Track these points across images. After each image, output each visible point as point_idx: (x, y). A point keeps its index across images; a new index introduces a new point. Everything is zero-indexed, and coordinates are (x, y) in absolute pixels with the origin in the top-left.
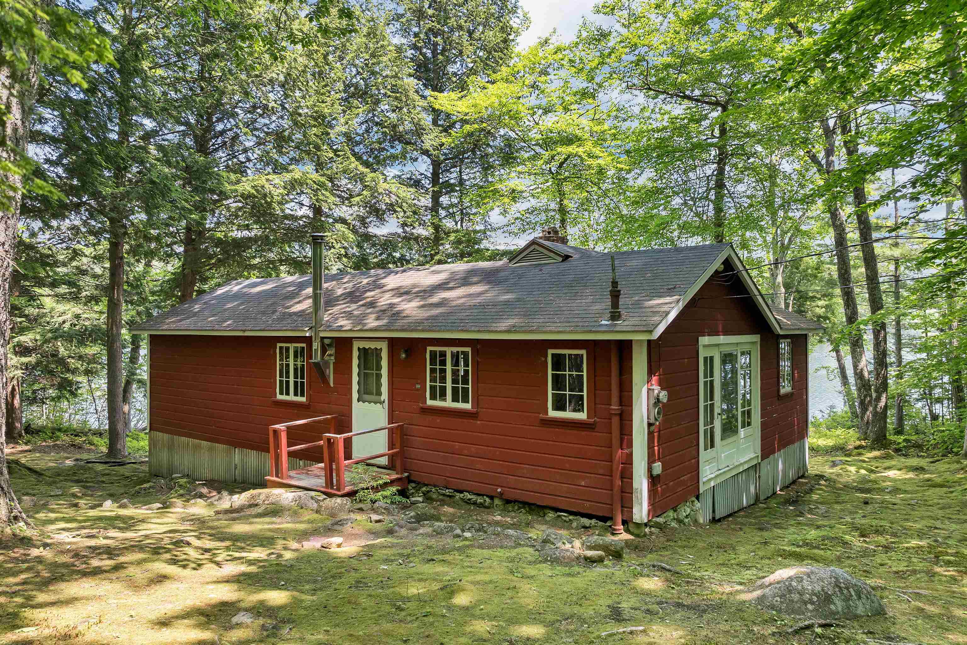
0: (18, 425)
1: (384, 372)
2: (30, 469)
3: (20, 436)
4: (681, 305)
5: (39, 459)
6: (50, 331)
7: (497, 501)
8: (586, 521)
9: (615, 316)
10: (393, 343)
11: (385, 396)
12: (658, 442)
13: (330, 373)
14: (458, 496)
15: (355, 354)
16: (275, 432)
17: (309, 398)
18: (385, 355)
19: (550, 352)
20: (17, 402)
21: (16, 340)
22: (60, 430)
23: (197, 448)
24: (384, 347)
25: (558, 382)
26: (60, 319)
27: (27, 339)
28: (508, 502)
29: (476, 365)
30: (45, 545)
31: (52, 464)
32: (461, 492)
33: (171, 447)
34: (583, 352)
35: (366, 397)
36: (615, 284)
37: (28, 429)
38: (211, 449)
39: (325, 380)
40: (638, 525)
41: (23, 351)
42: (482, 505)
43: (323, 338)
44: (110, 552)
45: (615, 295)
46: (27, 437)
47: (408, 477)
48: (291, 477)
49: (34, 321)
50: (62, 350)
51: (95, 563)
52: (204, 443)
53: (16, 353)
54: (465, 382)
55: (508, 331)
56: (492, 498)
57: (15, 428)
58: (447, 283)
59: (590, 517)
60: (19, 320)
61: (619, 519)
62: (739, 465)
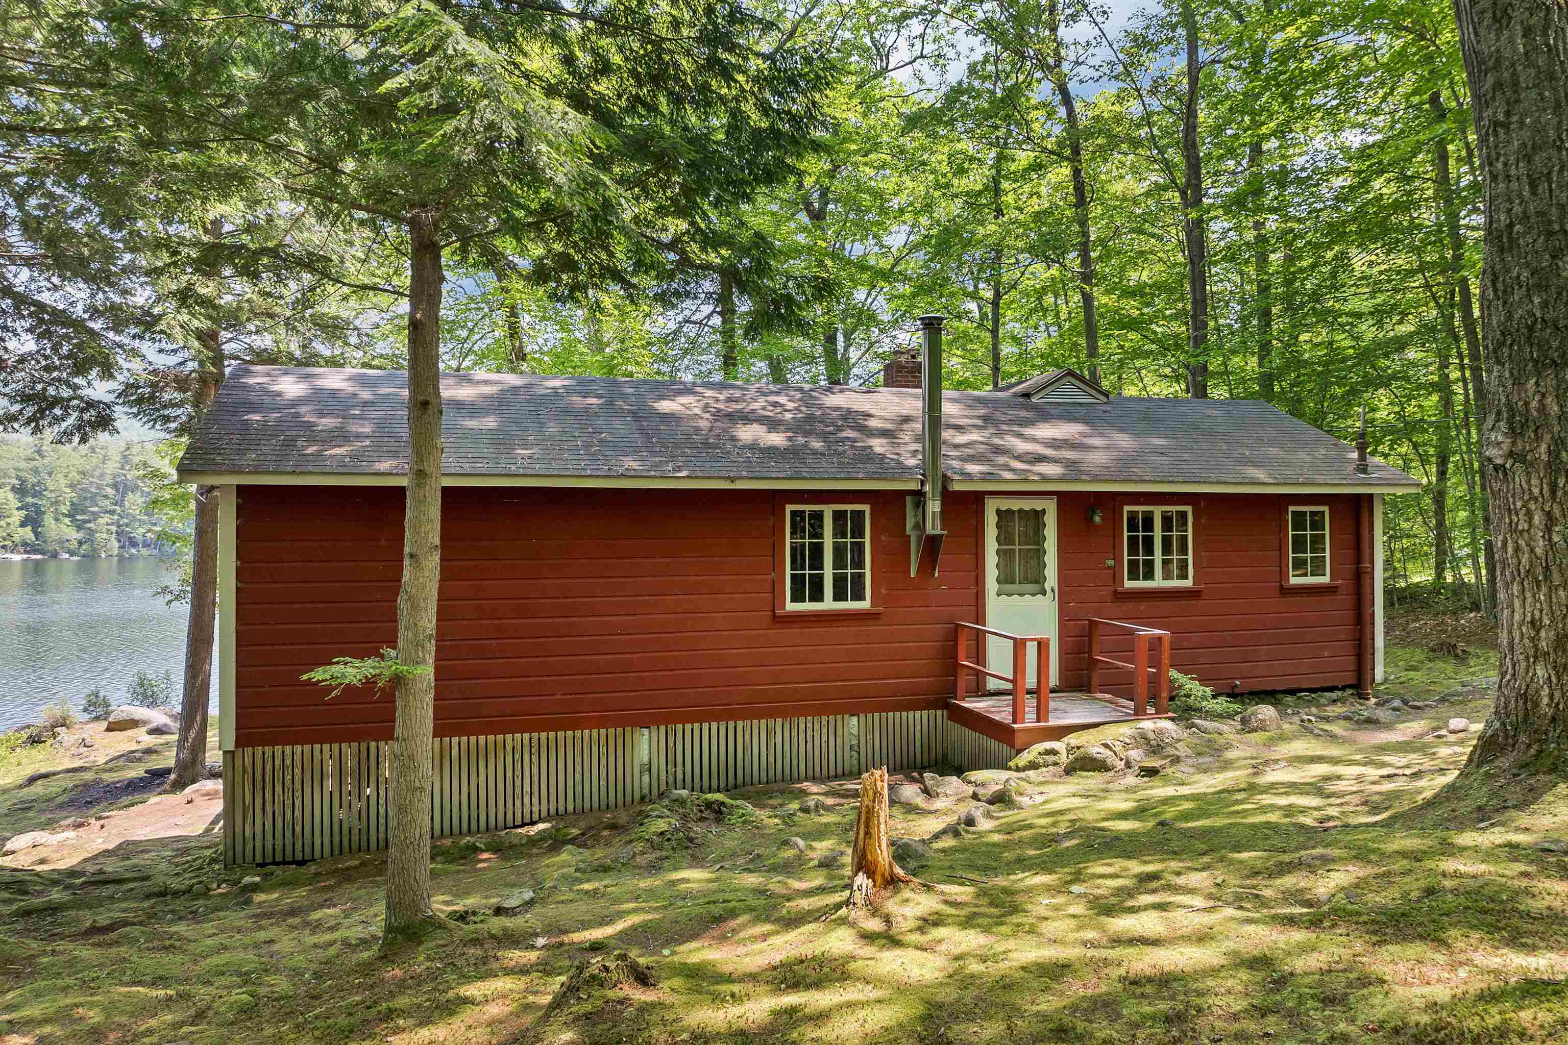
1: (1051, 546)
9: (1362, 468)
10: (1066, 501)
11: (1052, 582)
15: (991, 519)
17: (881, 602)
18: (1051, 519)
19: (1291, 508)
24: (1050, 507)
25: (1299, 543)
29: (1200, 529)
34: (1324, 508)
35: (1008, 587)
54: (1183, 550)
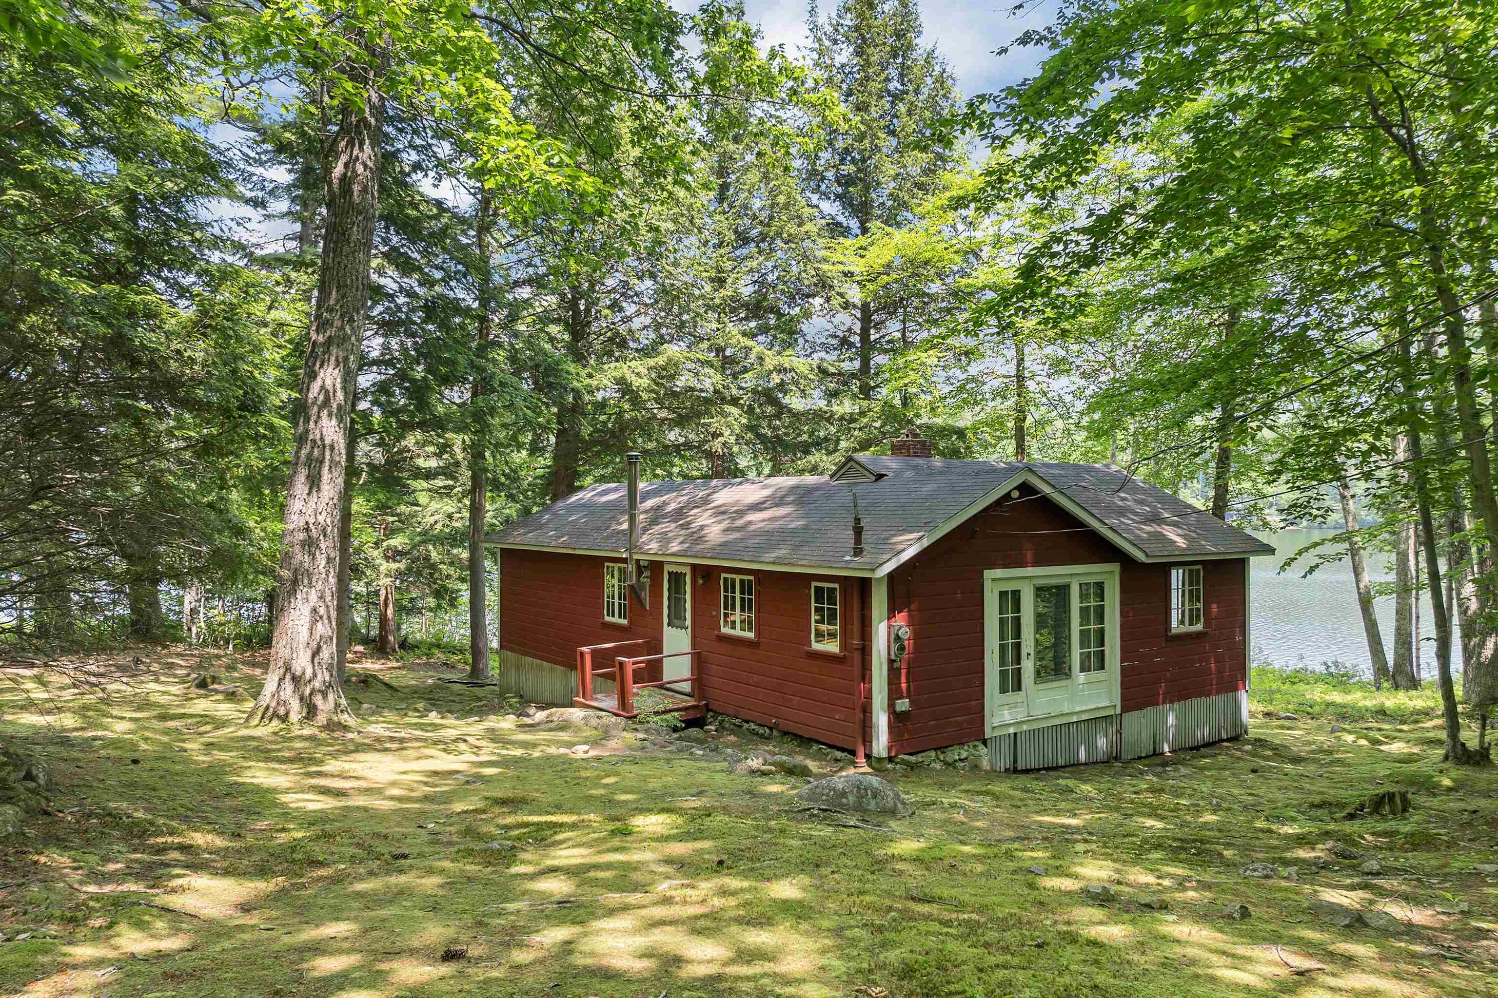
0: (391, 638)
1: (688, 597)
2: (386, 684)
3: (394, 650)
4: (926, 543)
5: (404, 676)
6: (420, 534)
7: (775, 733)
8: (838, 754)
9: (858, 552)
10: (695, 569)
11: (688, 623)
12: (907, 678)
13: (646, 596)
14: (746, 725)
15: (666, 577)
16: (582, 654)
17: (630, 621)
18: (688, 579)
19: (814, 584)
20: (390, 612)
21: (385, 544)
22: (438, 646)
23: (540, 668)
24: (687, 571)
25: (819, 615)
26: (432, 520)
27: (397, 541)
28: (785, 733)
29: (759, 595)
30: (359, 732)
31: (413, 682)
32: (747, 722)
33: (518, 667)
34: (836, 586)
35: (674, 622)
36: (858, 520)
37: (404, 645)
38: (552, 671)
39: (642, 605)
40: (880, 760)
41: (394, 555)
42: (762, 736)
43: (638, 561)
44: (402, 740)
45: (858, 531)
46: (400, 652)
47: (706, 705)
48: (596, 699)
49: (405, 521)
50: (434, 554)
51: (388, 745)
52: (545, 664)
53: (387, 558)
54: (750, 611)
55: (774, 563)
56: (771, 729)
57: (388, 642)
58: (764, 502)
59: (843, 750)
60: (391, 519)
61: (861, 752)
62: (1072, 714)
